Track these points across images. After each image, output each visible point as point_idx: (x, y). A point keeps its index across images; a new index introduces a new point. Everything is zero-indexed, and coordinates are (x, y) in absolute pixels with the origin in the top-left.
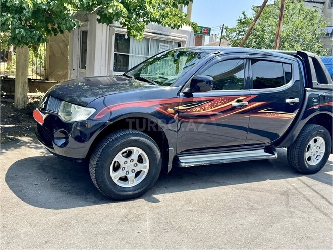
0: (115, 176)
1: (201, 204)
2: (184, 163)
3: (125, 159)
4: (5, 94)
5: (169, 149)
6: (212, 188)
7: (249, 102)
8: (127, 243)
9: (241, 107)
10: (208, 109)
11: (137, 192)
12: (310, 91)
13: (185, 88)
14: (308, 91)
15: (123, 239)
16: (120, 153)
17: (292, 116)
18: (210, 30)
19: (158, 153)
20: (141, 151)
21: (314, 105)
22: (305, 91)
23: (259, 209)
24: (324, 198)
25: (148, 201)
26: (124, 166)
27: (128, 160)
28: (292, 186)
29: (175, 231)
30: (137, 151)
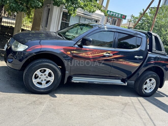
0: (35, 81)
1: (77, 102)
2: (74, 80)
3: (41, 74)
4: (10, 34)
5: (66, 72)
6: (87, 95)
7: (114, 54)
8: (27, 114)
9: (109, 56)
10: (90, 55)
11: (46, 91)
12: (150, 54)
13: (79, 43)
14: (149, 54)
15: (26, 112)
16: (39, 70)
17: (138, 65)
18: (126, 16)
19: (60, 73)
20: (50, 71)
21: (151, 61)
22: (148, 53)
23: (106, 109)
24: (145, 110)
25: (51, 96)
26: (41, 77)
27: (43, 74)
28: (131, 101)
29: (55, 113)
30: (48, 71)
